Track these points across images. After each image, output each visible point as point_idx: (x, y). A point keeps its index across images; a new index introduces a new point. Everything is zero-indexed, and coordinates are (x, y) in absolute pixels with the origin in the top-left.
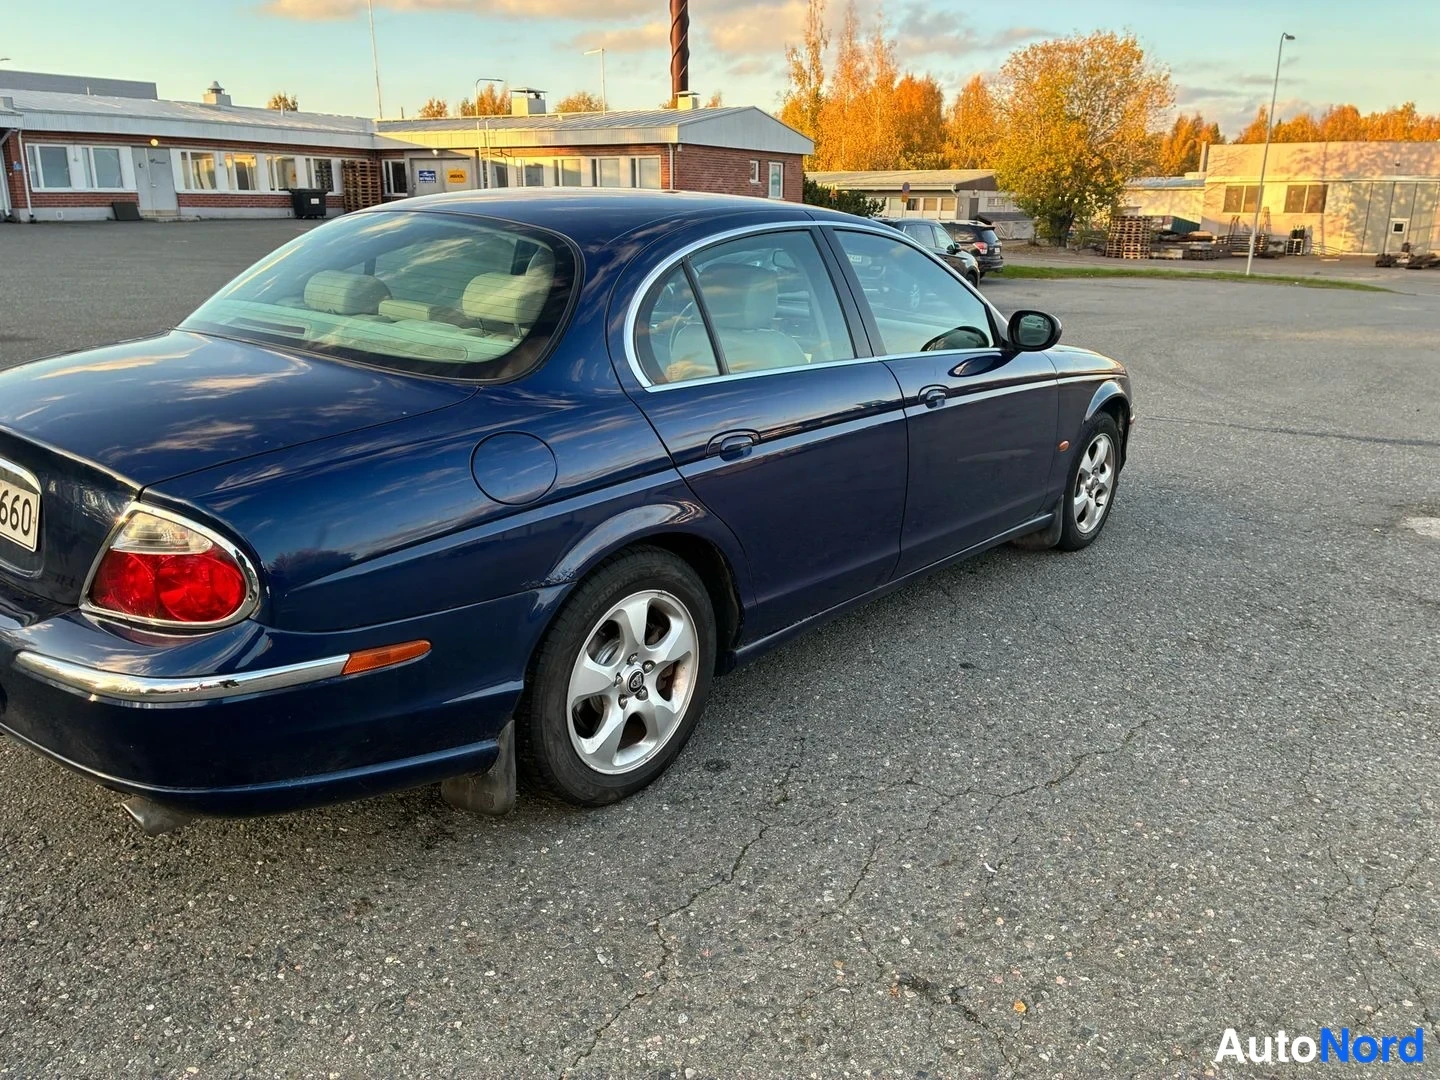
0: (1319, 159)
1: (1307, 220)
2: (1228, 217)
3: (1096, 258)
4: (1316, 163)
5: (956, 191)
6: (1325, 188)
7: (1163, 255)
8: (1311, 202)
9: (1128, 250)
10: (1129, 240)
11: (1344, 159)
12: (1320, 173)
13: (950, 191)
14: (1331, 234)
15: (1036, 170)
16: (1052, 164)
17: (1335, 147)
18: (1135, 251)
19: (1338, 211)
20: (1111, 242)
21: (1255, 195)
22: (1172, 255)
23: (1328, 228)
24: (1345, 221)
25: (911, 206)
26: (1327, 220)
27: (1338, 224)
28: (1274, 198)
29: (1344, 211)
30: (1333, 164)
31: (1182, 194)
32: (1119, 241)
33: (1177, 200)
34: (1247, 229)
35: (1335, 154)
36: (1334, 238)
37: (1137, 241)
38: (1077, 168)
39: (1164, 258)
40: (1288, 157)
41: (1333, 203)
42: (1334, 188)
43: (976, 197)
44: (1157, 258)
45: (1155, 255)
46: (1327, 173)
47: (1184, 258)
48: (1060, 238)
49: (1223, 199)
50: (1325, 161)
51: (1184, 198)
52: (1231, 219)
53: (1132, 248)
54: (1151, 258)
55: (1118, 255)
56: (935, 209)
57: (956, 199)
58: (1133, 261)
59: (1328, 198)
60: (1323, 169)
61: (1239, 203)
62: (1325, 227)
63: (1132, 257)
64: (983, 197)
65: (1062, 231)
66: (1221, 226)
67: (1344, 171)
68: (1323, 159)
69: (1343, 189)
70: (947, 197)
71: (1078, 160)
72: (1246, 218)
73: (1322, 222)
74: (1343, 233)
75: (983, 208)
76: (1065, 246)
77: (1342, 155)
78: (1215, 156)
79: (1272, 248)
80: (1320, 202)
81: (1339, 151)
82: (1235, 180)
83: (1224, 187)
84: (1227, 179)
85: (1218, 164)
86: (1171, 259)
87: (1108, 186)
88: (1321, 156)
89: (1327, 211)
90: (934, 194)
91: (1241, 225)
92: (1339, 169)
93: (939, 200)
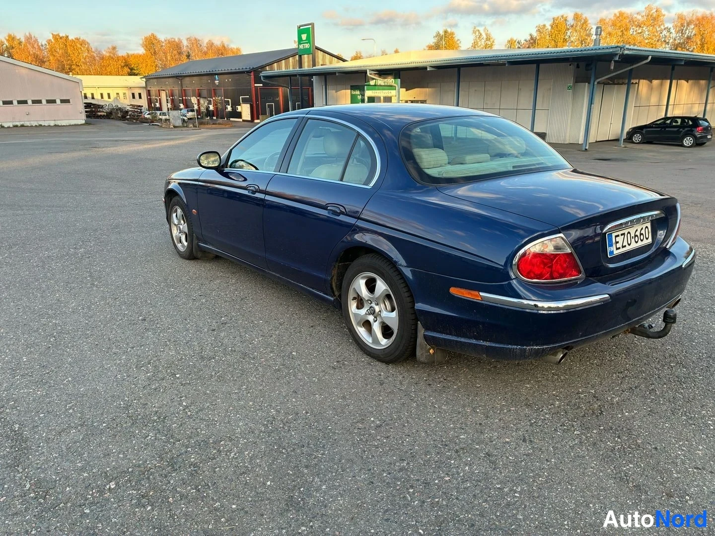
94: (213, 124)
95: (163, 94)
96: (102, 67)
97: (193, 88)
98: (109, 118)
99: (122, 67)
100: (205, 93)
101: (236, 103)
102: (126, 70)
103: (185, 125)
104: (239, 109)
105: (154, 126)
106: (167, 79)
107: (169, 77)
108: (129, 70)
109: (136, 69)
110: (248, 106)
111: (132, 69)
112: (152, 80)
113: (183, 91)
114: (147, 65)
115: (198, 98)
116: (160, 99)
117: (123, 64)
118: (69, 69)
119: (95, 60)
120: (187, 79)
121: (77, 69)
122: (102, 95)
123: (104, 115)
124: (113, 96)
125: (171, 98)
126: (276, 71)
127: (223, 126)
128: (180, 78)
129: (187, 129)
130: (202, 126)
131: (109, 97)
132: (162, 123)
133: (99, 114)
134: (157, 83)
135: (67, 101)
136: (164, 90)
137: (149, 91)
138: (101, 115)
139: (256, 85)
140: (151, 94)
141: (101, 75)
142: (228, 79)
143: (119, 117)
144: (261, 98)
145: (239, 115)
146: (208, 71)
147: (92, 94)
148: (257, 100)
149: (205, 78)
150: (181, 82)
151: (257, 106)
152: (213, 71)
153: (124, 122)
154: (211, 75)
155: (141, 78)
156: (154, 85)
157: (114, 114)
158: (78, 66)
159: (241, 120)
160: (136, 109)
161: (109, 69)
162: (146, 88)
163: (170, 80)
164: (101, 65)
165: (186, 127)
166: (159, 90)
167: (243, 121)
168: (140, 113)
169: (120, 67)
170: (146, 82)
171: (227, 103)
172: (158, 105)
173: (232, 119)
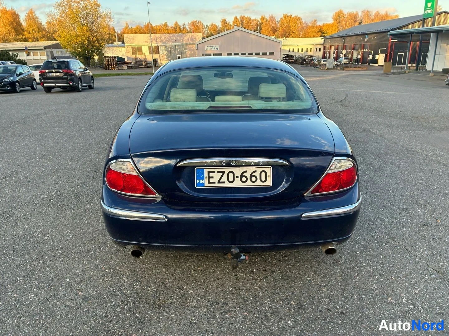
0: (155, 39)
1: (156, 56)
2: (134, 56)
3: (102, 70)
4: (154, 40)
5: (45, 49)
6: (158, 47)
7: (122, 68)
8: (155, 51)
9: (112, 67)
10: (111, 64)
11: (161, 39)
12: (156, 43)
13: (42, 49)
14: (163, 60)
15: (75, 42)
16: (80, 40)
17: (158, 35)
18: (114, 67)
19: (163, 54)
20: (106, 65)
21: (140, 49)
22: (125, 68)
23: (162, 58)
24: (166, 56)
25: (28, 55)
26: (161, 56)
27: (164, 57)
28: (145, 50)
29: (165, 54)
30: (159, 40)
31: (115, 49)
32: (108, 65)
33: (113, 51)
34: (140, 59)
35: (159, 37)
36: (164, 61)
37: (114, 64)
38: (89, 41)
39: (122, 69)
40: (146, 38)
41: (161, 51)
42: (161, 47)
43: (52, 51)
44: (121, 69)
45: (120, 68)
46: (158, 43)
47: (128, 69)
48: (88, 64)
49: (131, 51)
50: (157, 39)
51: (116, 50)
52: (135, 57)
53: (113, 66)
54: (119, 69)
55: (109, 69)
56: (38, 56)
57: (45, 52)
58: (114, 71)
59: (160, 50)
60: (157, 42)
61: (136, 52)
62: (161, 58)
63: (113, 69)
64: (55, 51)
65: (88, 61)
66: (133, 59)
67: (162, 42)
68: (156, 39)
69: (163, 47)
70: (41, 51)
71: (89, 38)
72: (139, 56)
73: (160, 57)
74: (166, 59)
75: (55, 55)
76: (90, 67)
77: (160, 38)
78: (126, 38)
79: (148, 65)
80: (158, 51)
81: (160, 36)
82: (133, 45)
83: (131, 47)
84: (131, 45)
85: (127, 40)
86: (124, 69)
87: (100, 47)
88: (155, 38)
89: (160, 54)
90: (37, 50)
91: (138, 58)
92: (161, 42)
93: (39, 52)
94: (355, 68)
95: (333, 48)
96: (306, 33)
97: (350, 44)
98: (295, 63)
99: (318, 32)
100: (357, 47)
101: (376, 53)
102: (320, 34)
103: (335, 68)
104: (377, 57)
105: (316, 69)
106: (336, 39)
107: (338, 37)
108: (321, 34)
109: (326, 33)
110: (384, 55)
111: (323, 33)
112: (328, 39)
113: (344, 46)
114: (333, 30)
115: (353, 50)
116: (330, 52)
117: (318, 30)
118: (289, 35)
119: (303, 29)
120: (349, 38)
121: (293, 35)
122: (298, 49)
123: (293, 62)
124: (304, 50)
125: (337, 50)
126: (410, 29)
127: (360, 69)
128: (344, 38)
129: (336, 70)
130: (346, 69)
131: (302, 51)
132: (321, 67)
133: (290, 61)
134: (330, 41)
135: (272, 53)
136: (333, 46)
137: (325, 46)
138: (291, 61)
139: (392, 41)
140: (326, 48)
141: (305, 37)
142: (374, 37)
143: (300, 63)
144: (395, 49)
145: (376, 62)
146: (362, 32)
147: (293, 49)
148: (391, 51)
149: (359, 37)
150: (344, 40)
151: (391, 55)
152: (365, 32)
153: (302, 65)
154: (363, 35)
155: (322, 39)
156: (328, 43)
157: (298, 61)
158: (294, 33)
159: (377, 65)
160: (309, 58)
161: (310, 34)
162: (323, 44)
163: (338, 39)
164: (306, 32)
165: (336, 69)
166: (331, 46)
167: (378, 65)
168: (311, 60)
169: (316, 32)
170: (324, 41)
171: (370, 53)
172: (328, 55)
173: (371, 64)
